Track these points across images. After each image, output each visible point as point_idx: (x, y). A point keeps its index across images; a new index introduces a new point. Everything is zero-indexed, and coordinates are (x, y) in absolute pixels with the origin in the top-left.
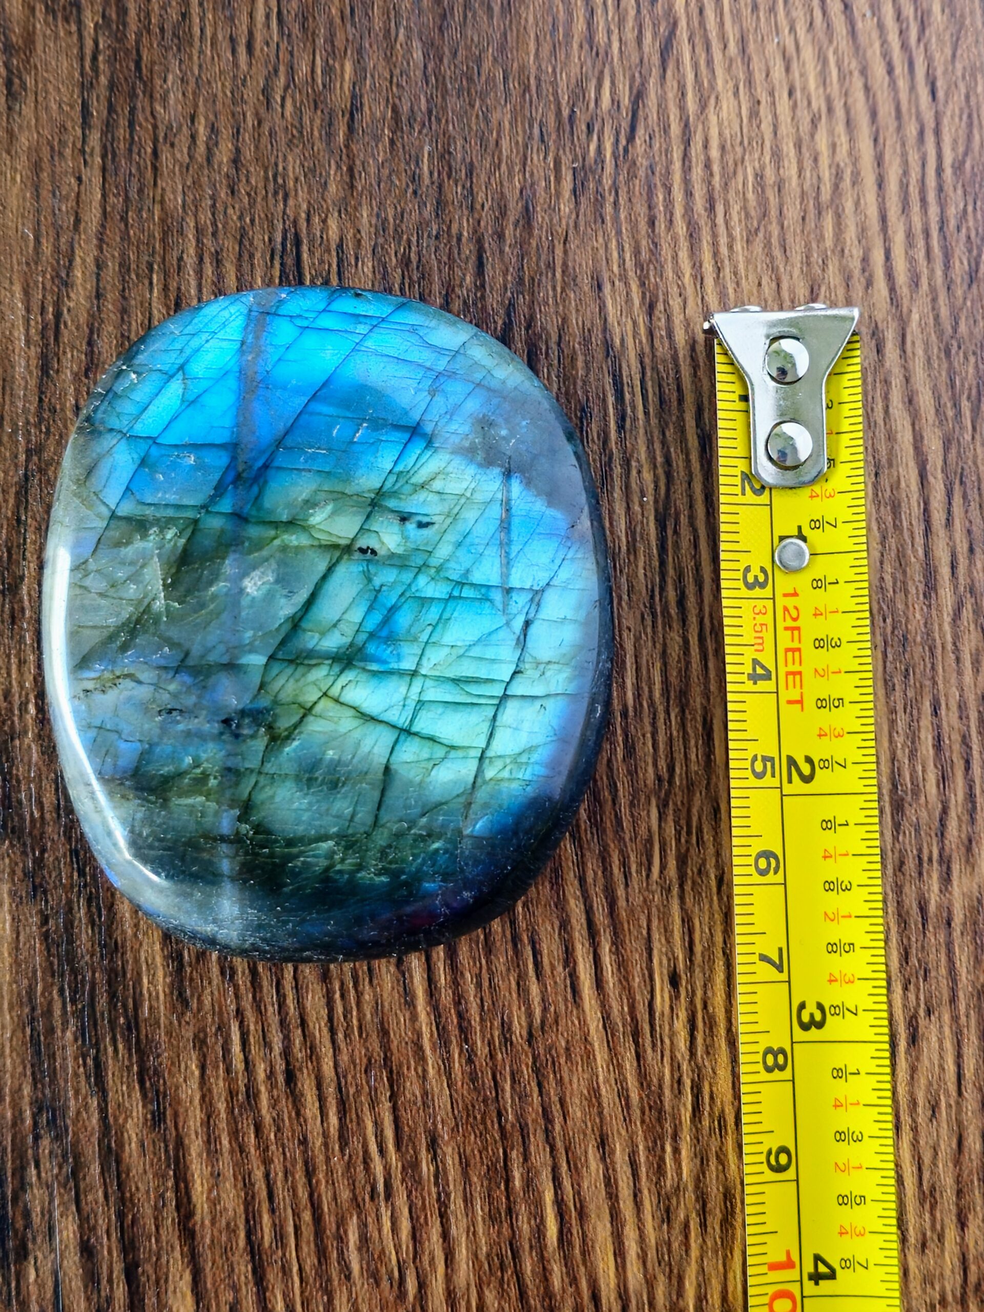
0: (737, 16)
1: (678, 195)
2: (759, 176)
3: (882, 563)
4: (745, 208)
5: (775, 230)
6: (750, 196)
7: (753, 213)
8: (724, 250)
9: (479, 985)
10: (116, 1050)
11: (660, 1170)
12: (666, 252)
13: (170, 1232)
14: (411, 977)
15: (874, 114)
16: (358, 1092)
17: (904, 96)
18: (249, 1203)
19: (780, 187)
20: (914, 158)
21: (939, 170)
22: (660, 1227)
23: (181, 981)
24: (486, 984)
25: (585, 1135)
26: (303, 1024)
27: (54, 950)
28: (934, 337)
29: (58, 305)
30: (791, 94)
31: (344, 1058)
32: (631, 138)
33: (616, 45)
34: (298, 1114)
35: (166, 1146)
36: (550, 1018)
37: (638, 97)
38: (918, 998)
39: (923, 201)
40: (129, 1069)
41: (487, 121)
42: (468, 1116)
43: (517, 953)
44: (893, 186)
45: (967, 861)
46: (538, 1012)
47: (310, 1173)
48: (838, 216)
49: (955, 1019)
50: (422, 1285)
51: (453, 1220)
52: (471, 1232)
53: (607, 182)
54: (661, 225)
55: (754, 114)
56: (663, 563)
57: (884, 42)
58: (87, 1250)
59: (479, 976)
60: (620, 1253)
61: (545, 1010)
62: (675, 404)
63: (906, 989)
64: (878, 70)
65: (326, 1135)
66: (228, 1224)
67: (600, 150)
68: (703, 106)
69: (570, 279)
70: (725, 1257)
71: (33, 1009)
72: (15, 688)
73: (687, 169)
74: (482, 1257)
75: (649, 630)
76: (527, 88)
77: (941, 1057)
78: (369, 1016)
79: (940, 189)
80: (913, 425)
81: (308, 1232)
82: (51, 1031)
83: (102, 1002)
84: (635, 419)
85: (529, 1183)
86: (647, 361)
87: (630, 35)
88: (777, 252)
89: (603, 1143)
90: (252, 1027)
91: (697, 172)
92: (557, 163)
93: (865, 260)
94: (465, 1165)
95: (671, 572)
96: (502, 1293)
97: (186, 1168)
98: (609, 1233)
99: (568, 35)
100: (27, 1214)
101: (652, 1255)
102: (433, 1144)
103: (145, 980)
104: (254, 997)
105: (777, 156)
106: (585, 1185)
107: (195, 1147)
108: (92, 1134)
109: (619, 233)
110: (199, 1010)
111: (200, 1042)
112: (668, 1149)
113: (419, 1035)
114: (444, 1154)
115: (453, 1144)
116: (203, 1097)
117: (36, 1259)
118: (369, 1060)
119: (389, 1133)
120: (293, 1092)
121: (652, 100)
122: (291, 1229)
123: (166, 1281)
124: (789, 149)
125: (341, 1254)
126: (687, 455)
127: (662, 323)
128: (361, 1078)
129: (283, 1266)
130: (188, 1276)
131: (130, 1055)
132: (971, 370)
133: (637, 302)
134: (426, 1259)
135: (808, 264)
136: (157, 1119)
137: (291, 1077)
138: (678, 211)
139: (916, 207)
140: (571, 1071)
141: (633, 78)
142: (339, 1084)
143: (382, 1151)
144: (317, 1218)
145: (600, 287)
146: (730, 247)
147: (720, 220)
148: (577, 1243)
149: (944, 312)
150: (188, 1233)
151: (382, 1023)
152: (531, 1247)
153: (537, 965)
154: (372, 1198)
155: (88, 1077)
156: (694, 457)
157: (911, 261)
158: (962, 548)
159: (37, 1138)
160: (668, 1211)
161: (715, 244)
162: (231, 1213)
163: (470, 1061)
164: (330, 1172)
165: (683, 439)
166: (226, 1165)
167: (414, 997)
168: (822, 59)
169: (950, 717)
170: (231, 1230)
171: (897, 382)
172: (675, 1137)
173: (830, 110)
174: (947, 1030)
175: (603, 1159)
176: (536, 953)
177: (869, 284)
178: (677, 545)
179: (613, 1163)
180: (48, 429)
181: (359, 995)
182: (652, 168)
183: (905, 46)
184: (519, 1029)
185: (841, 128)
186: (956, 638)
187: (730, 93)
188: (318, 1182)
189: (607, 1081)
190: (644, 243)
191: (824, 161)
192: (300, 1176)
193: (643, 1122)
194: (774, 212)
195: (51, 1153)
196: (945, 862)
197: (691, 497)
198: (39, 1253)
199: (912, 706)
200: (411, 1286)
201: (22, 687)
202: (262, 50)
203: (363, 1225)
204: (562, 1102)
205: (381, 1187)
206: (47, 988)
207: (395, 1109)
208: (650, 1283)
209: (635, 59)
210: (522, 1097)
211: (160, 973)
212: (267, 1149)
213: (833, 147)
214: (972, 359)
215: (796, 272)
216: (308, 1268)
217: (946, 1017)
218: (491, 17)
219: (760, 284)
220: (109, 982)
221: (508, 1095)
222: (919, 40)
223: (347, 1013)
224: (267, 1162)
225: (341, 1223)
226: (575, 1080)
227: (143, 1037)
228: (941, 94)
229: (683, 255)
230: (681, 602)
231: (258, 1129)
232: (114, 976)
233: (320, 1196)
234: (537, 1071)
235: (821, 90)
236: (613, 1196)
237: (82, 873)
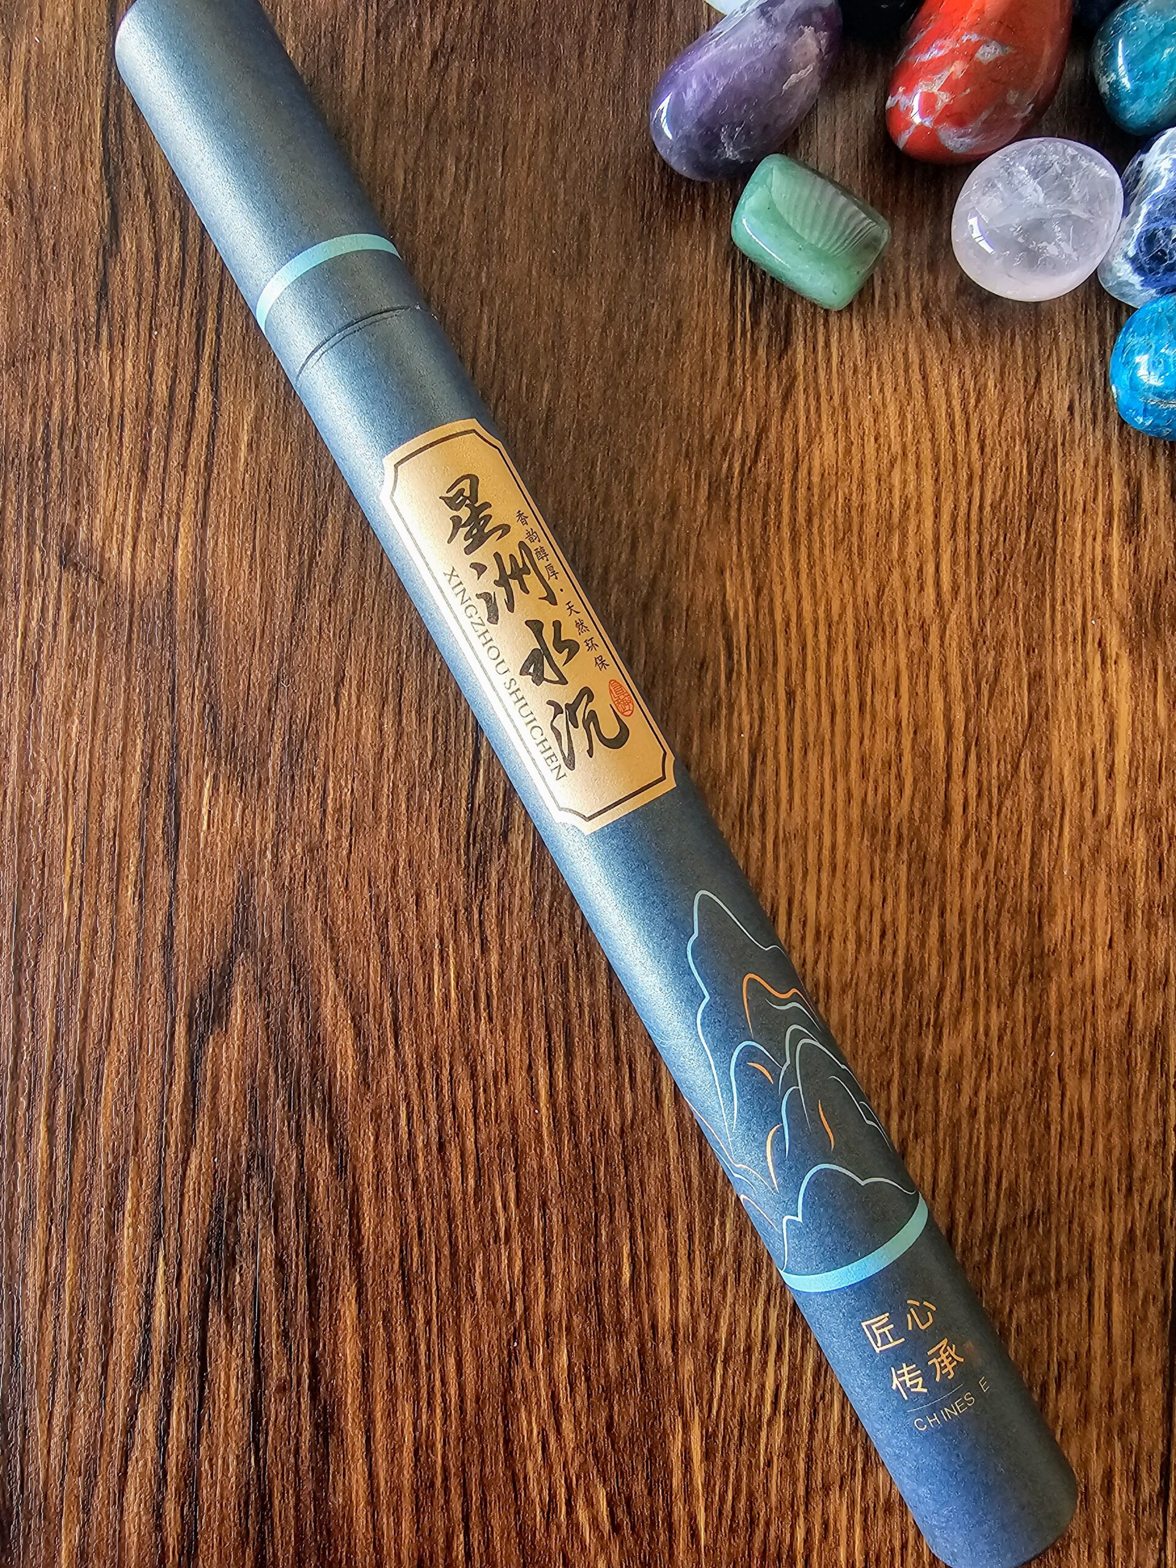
0: (841, 375)
1: (786, 508)
2: (848, 499)
3: (912, 800)
4: (835, 522)
5: (855, 540)
6: (839, 513)
7: (841, 527)
8: (816, 552)
9: (587, 1091)
10: (313, 1116)
11: (709, 1238)
12: (773, 550)
13: (344, 1256)
14: (537, 1081)
15: (937, 462)
16: (491, 1163)
17: (960, 447)
18: (404, 1238)
19: (862, 507)
20: (963, 496)
21: (981, 508)
22: (706, 1278)
23: (366, 1069)
24: (592, 1090)
25: (656, 1206)
26: (454, 1108)
27: (272, 1038)
28: (966, 633)
29: (312, 549)
30: (876, 440)
31: (483, 1136)
32: (755, 461)
33: (749, 389)
34: (445, 1175)
35: (345, 1191)
36: (639, 1119)
37: (763, 431)
38: (909, 1126)
39: (968, 529)
40: (322, 1131)
41: (648, 438)
42: (571, 1187)
43: (618, 1070)
44: (946, 517)
45: (955, 1026)
46: (629, 1113)
47: (450, 1220)
48: (904, 535)
49: (935, 1142)
50: (526, 1309)
51: (554, 1263)
52: (566, 1271)
53: (734, 493)
54: (772, 530)
55: (848, 452)
56: (751, 785)
57: (950, 406)
58: (280, 1263)
59: (588, 1084)
60: (674, 1295)
61: (635, 1113)
62: (770, 666)
63: (901, 1117)
64: (943, 427)
65: (465, 1193)
66: (387, 1253)
67: (730, 467)
68: (810, 442)
69: (701, 565)
70: (751, 1305)
71: (254, 1081)
72: (258, 839)
73: (794, 489)
74: (573, 1290)
75: (737, 835)
76: (679, 418)
77: (922, 1170)
78: (503, 1107)
79: (981, 522)
80: (945, 697)
81: (446, 1263)
82: (266, 1098)
83: (306, 1080)
84: (739, 674)
85: (612, 1240)
86: (752, 630)
87: (761, 383)
88: (855, 558)
89: (669, 1215)
90: (416, 1108)
91: (802, 492)
92: (698, 476)
93: (920, 570)
94: (566, 1223)
95: (757, 792)
96: (586, 1318)
97: (359, 1209)
98: (667, 1280)
99: (713, 380)
100: (237, 1233)
101: (698, 1298)
102: (544, 1205)
103: (339, 1067)
104: (419, 1086)
105: (862, 486)
106: (653, 1243)
107: (367, 1192)
108: (290, 1178)
109: (739, 532)
110: (377, 1092)
111: (376, 1116)
112: (717, 1222)
113: (540, 1124)
114: (552, 1214)
115: (559, 1206)
116: (376, 1157)
117: (241, 1267)
118: (501, 1139)
119: (512, 1195)
120: (442, 1158)
121: (773, 434)
122: (433, 1260)
123: (338, 1290)
124: (872, 481)
125: (469, 1281)
126: (777, 705)
127: (766, 604)
128: (494, 1152)
129: (425, 1287)
130: (354, 1289)
131: (324, 1121)
132: (991, 660)
133: (749, 587)
134: (532, 1288)
135: (878, 570)
136: (340, 1170)
137: (441, 1147)
138: (786, 520)
139: (961, 534)
140: (650, 1159)
141: (759, 415)
142: (478, 1155)
143: (505, 1207)
144: (454, 1254)
145: (722, 572)
146: (822, 551)
147: (815, 530)
148: (644, 1286)
149: (975, 615)
150: (357, 1257)
151: (513, 1113)
152: (610, 1287)
153: (632, 1079)
154: (495, 1242)
155: (290, 1137)
156: (782, 706)
157: (954, 573)
158: (973, 792)
159: (249, 1177)
160: (712, 1267)
161: (810, 548)
162: (390, 1244)
163: (576, 1146)
164: (466, 1219)
165: (775, 693)
166: (389, 1207)
167: (538, 1097)
168: (902, 415)
169: (952, 919)
170: (390, 1258)
171: (936, 663)
172: (723, 1214)
173: (904, 454)
174: (928, 1150)
175: (668, 1226)
176: (632, 1070)
177: (922, 589)
178: (763, 772)
179: (675, 1229)
180: (297, 643)
181: (497, 1091)
182: (768, 486)
183: (965, 410)
184: (614, 1124)
185: (911, 469)
186: (962, 860)
187: (831, 434)
188: (457, 1226)
189: (676, 1169)
190: (758, 541)
191: (897, 493)
192: (443, 1221)
193: (700, 1201)
194: (855, 529)
195: (258, 1189)
196: (938, 1027)
197: (777, 738)
198: (245, 1261)
199: (925, 910)
200: (519, 1307)
201: (263, 836)
202: (482, 366)
203: (487, 1260)
204: (642, 1182)
205: (502, 1234)
206: (266, 1067)
207: (517, 1177)
208: (695, 1318)
209: (762, 402)
210: (612, 1176)
211: (351, 1061)
212: (420, 1199)
213: (904, 483)
214: (993, 653)
215: (869, 575)
216: (443, 1290)
217: (929, 1141)
218: (657, 359)
219: (841, 581)
220: (312, 1066)
221: (602, 1174)
222: (976, 406)
223: (487, 1103)
224: (419, 1208)
225: (471, 1258)
226: (652, 1167)
227: (334, 1109)
228: (988, 450)
229: (786, 554)
230: (763, 816)
231: (415, 1183)
232: (316, 1062)
233: (457, 1236)
234: (625, 1158)
235: (899, 439)
236: (673, 1254)
237: (297, 982)
